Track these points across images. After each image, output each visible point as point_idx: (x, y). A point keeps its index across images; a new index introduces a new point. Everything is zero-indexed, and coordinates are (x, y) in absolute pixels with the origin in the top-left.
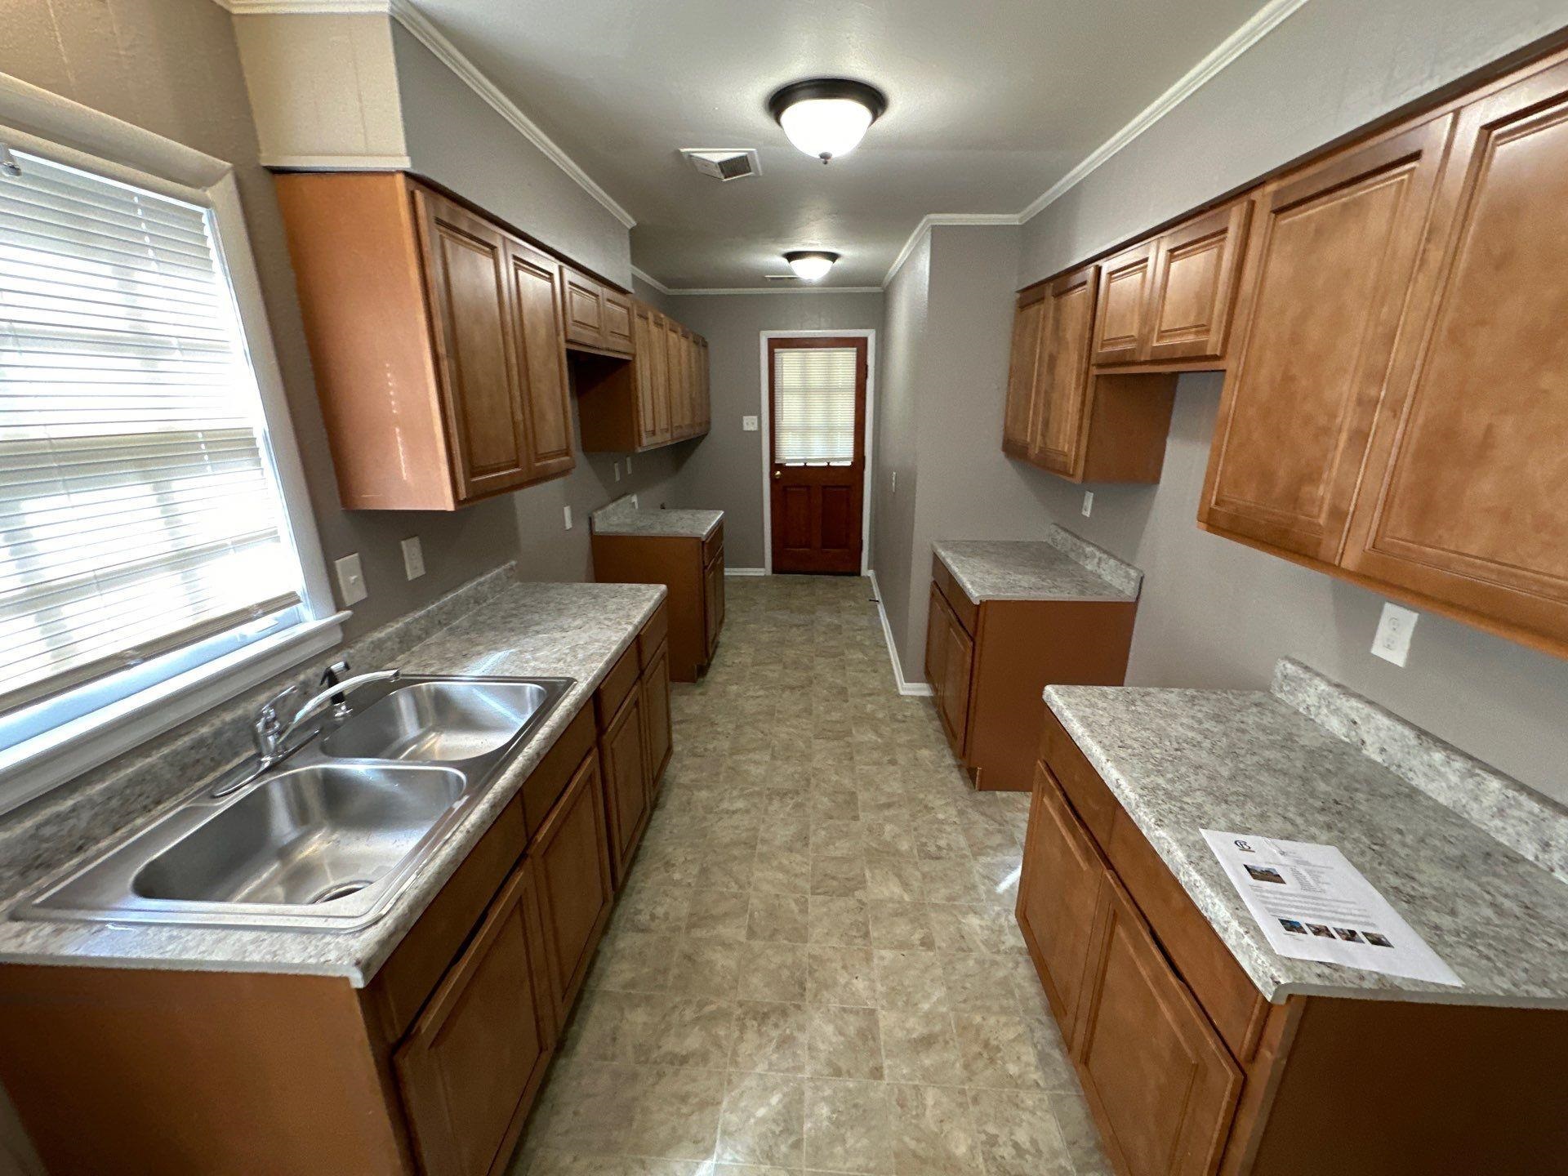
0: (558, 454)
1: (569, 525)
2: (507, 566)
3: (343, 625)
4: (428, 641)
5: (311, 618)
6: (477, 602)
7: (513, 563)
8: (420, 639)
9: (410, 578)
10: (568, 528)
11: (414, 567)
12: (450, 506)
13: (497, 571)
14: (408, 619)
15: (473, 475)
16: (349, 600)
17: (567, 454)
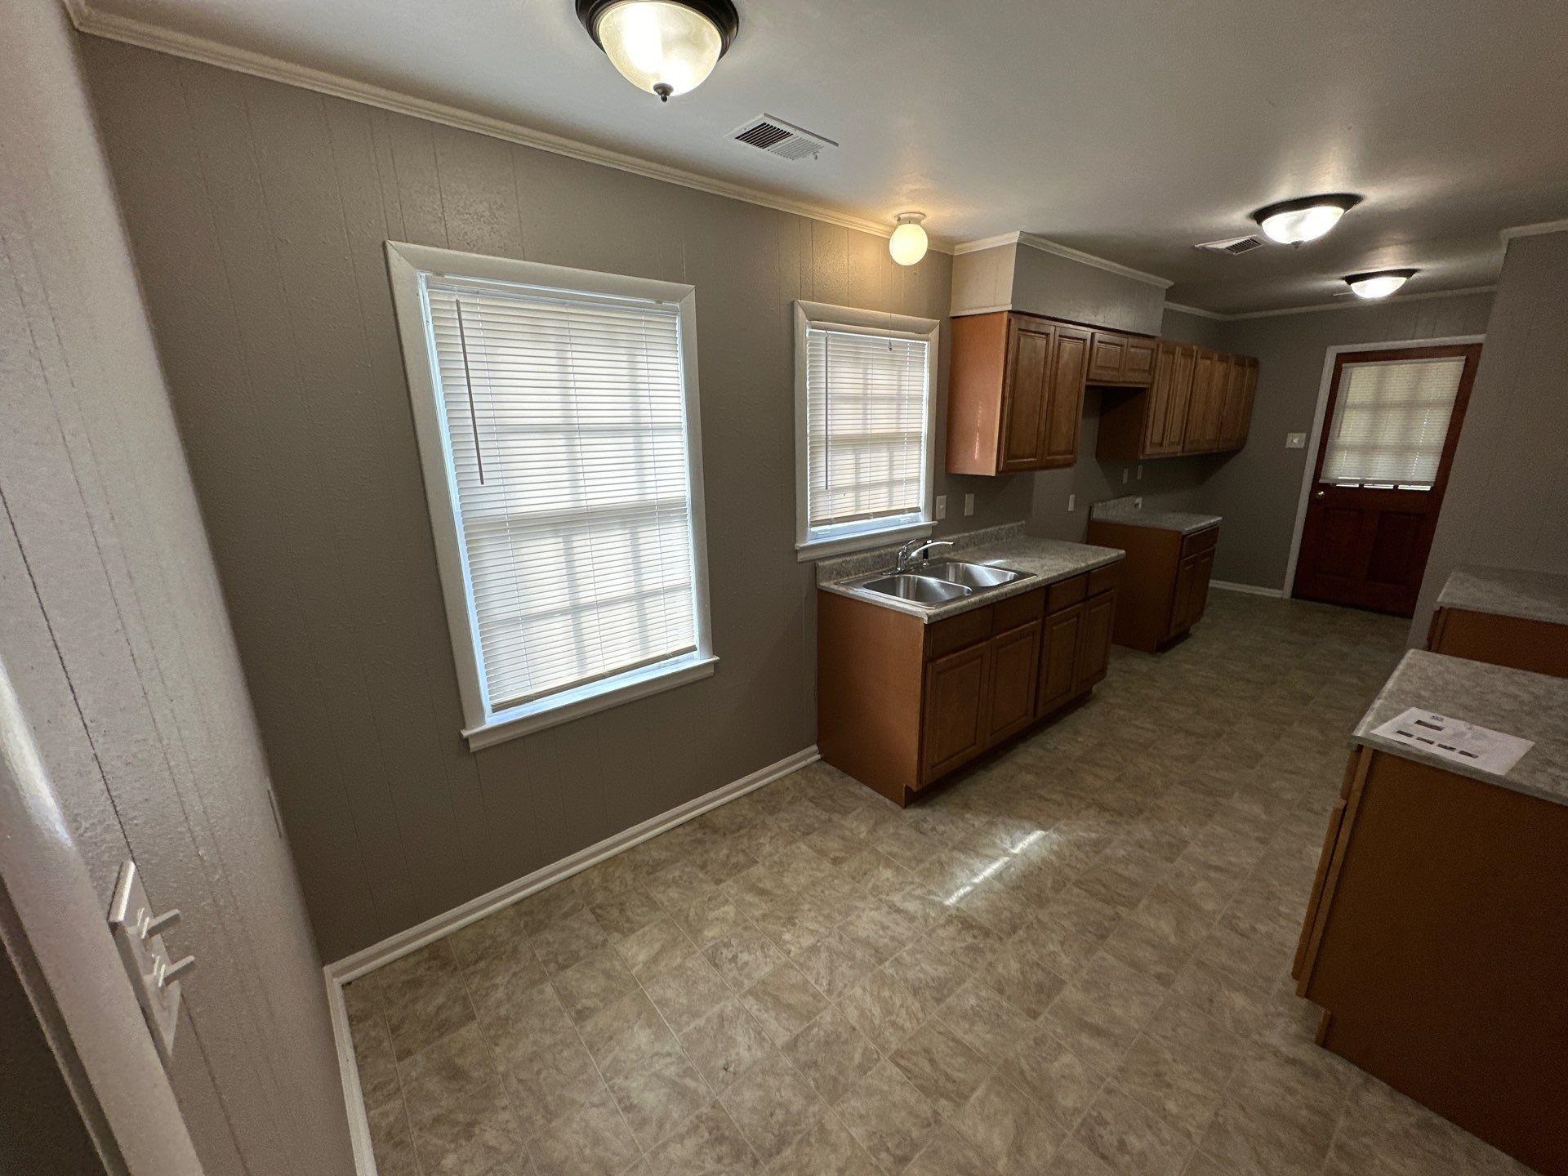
0: (1065, 453)
1: (1071, 507)
2: (1020, 523)
3: (933, 527)
4: (967, 550)
5: (923, 520)
6: (997, 539)
7: (1024, 522)
8: (963, 548)
9: (965, 514)
10: (1069, 510)
11: (969, 510)
12: (993, 474)
13: (1012, 525)
14: (960, 535)
15: (1008, 459)
16: (938, 518)
17: (1071, 453)
